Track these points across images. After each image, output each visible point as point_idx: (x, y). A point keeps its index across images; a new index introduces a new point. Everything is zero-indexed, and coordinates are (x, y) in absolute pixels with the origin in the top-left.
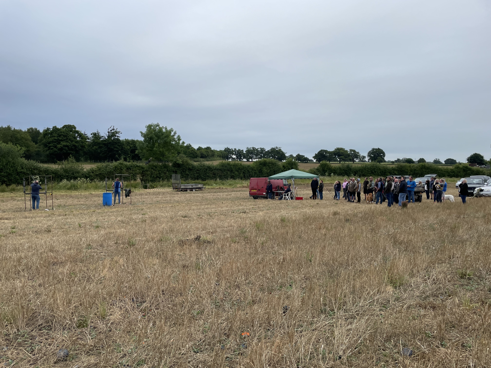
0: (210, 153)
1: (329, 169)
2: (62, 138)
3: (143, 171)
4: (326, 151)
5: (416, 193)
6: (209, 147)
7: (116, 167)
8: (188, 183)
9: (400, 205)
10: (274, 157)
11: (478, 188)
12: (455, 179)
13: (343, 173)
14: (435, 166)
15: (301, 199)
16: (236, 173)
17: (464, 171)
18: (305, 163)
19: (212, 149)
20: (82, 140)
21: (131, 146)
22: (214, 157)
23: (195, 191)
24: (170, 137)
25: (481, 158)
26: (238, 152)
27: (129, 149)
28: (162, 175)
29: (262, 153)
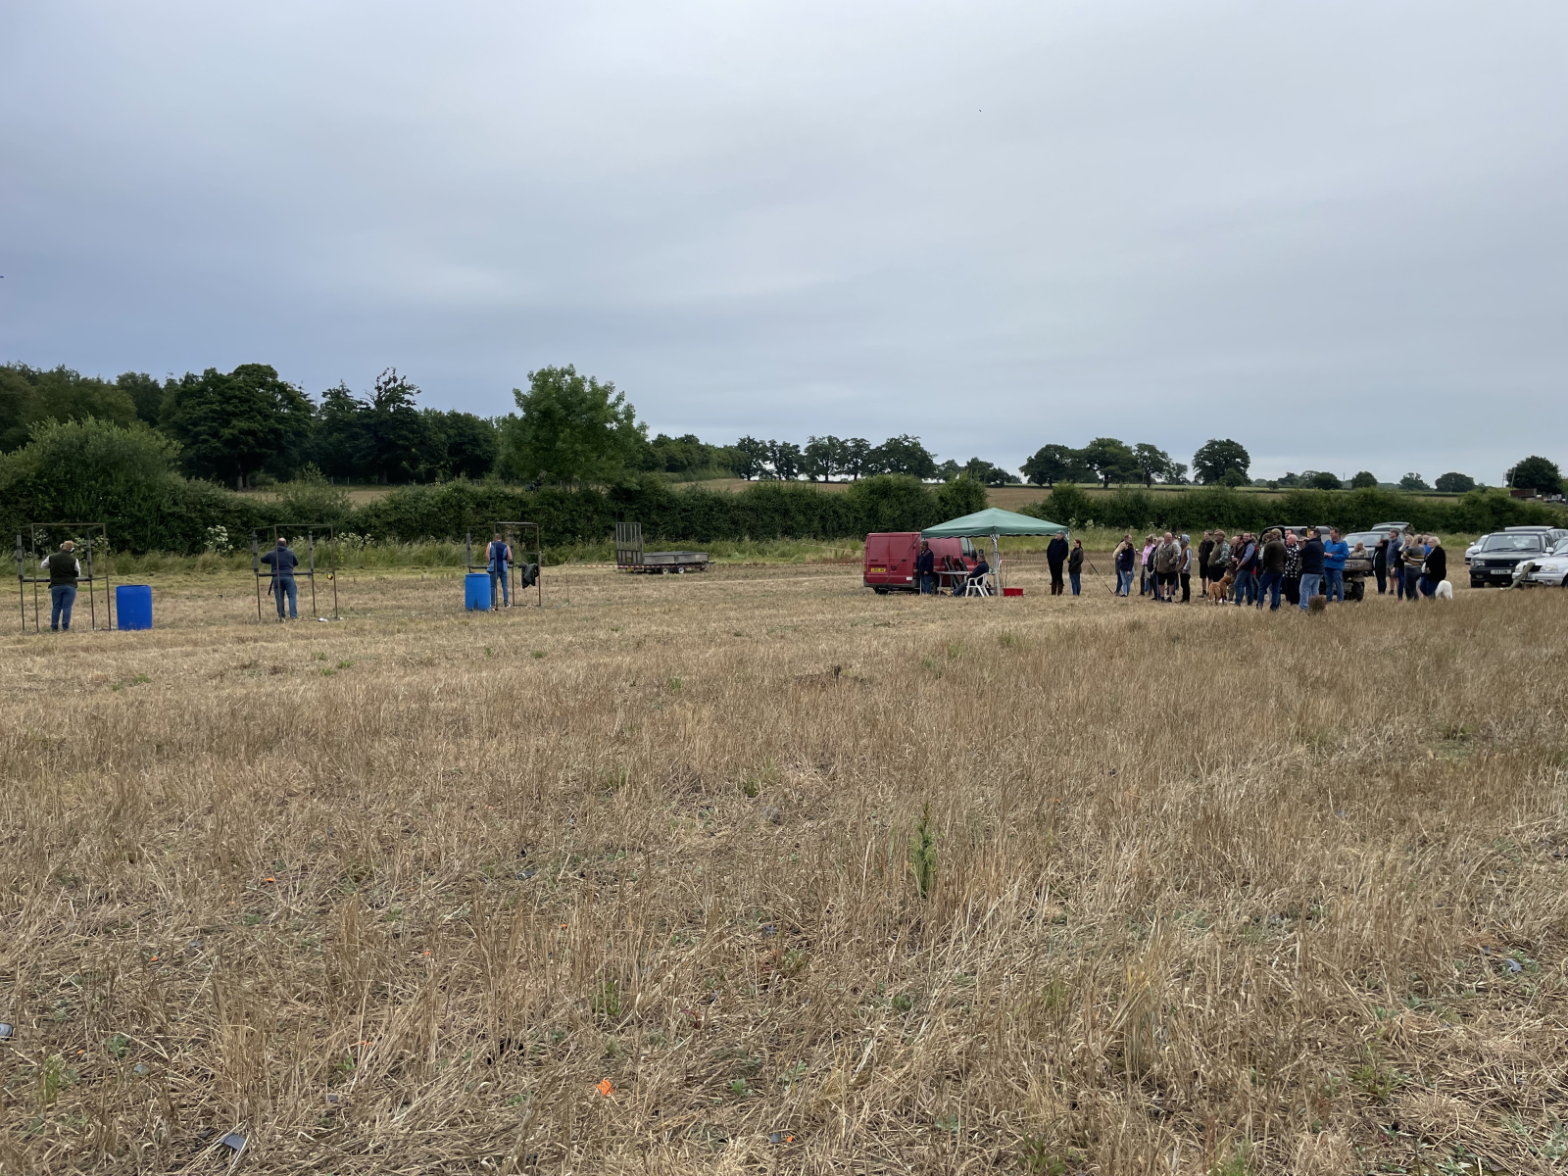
0: (697, 457)
1: (1080, 507)
2: (236, 407)
3: (524, 513)
4: (1062, 450)
5: (1347, 574)
6: (692, 436)
7: (444, 500)
8: (659, 551)
9: (1303, 607)
10: (896, 469)
11: (1526, 563)
12: (1466, 537)
13: (1122, 519)
14: (1405, 497)
15: (1018, 592)
16: (800, 518)
17: (1494, 512)
18: (997, 486)
19: (702, 442)
20: (297, 413)
21: (452, 432)
22: (708, 468)
23: (685, 572)
24: (605, 408)
25: (1551, 473)
26: (780, 451)
27: (444, 444)
28: (581, 524)
29: (857, 454)
